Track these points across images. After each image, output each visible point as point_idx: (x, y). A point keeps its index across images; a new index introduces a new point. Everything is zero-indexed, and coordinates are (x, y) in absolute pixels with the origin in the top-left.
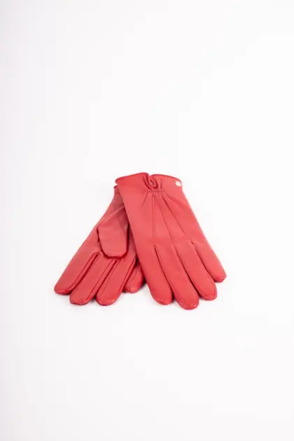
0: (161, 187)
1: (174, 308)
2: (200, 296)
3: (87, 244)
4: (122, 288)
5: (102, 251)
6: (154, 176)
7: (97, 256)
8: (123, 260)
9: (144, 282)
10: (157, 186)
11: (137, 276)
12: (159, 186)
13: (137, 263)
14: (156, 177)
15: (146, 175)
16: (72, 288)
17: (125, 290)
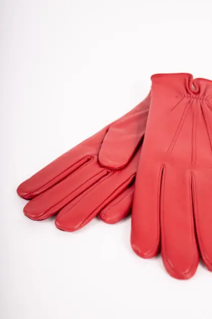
0: (204, 94)
1: (156, 266)
2: (200, 259)
3: (88, 143)
4: (97, 211)
5: (98, 155)
6: (199, 79)
7: (89, 160)
8: (117, 173)
9: (128, 213)
10: (199, 92)
11: (124, 201)
12: (202, 93)
13: (132, 184)
14: (201, 82)
15: (190, 76)
16: (37, 193)
17: (99, 216)
